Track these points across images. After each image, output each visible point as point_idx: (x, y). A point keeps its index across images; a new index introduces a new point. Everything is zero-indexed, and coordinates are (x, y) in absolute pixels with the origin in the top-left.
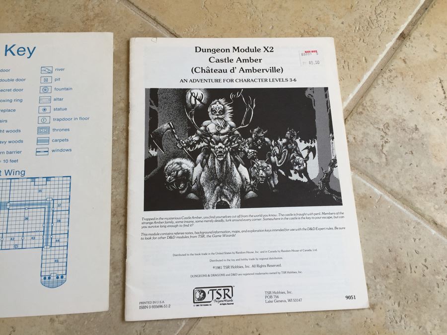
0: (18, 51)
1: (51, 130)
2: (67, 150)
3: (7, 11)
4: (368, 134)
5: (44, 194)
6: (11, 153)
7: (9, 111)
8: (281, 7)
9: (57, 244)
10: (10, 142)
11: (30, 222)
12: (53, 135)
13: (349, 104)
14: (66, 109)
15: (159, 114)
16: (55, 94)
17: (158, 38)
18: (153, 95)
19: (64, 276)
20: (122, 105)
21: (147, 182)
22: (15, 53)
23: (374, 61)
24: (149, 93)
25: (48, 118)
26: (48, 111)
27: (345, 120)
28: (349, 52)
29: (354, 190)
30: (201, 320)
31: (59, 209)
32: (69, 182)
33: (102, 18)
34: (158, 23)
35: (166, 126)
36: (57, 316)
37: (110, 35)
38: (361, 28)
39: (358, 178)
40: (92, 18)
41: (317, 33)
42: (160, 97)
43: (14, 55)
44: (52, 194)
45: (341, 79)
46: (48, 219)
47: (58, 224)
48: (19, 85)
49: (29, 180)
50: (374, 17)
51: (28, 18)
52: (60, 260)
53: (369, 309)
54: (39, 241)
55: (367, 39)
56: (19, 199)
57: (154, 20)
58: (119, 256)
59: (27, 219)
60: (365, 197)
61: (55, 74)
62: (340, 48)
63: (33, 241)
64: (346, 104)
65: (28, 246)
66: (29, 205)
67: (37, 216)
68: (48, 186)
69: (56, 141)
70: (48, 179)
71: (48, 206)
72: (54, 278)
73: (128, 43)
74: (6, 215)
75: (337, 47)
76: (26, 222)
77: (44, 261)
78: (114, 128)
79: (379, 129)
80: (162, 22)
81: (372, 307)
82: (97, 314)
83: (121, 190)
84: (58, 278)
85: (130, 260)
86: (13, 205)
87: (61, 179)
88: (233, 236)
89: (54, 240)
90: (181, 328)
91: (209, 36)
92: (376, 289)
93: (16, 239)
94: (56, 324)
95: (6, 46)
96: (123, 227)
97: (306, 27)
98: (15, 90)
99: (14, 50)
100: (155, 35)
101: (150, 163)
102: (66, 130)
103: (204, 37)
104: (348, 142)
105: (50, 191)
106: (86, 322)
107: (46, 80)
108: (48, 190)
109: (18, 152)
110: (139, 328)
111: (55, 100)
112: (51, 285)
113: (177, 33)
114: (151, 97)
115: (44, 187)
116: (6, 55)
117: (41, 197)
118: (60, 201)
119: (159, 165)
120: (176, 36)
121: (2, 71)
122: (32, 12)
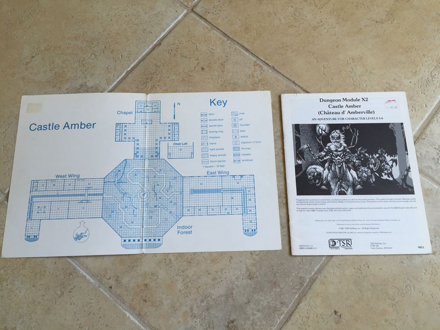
1: (240, 149)
2: (250, 160)
3: (208, 79)
4: (429, 152)
5: (240, 185)
6: (220, 161)
7: (217, 137)
8: (371, 72)
9: (250, 212)
10: (219, 155)
11: (234, 200)
12: (242, 152)
13: (416, 133)
14: (247, 137)
15: (301, 139)
16: (241, 128)
17: (298, 94)
18: (297, 127)
19: (256, 230)
20: (279, 134)
21: (297, 179)
22: (216, 104)
23: (431, 106)
24: (294, 127)
25: (238, 142)
26: (238, 137)
27: (415, 143)
28: (415, 101)
29: (422, 186)
30: (334, 257)
31: (249, 193)
32: (253, 178)
33: (263, 82)
34: (296, 84)
35: (305, 146)
36: (254, 251)
37: (268, 93)
38: (422, 85)
39: (423, 178)
40: (257, 81)
41: (395, 89)
42: (301, 129)
44: (244, 185)
45: (411, 118)
46: (244, 199)
47: (250, 202)
48: (220, 123)
49: (232, 177)
50: (430, 78)
51: (220, 83)
52: (253, 221)
53: (432, 254)
54: (240, 210)
55: (426, 93)
56: (227, 187)
57: (294, 82)
58: (285, 220)
59: (233, 198)
60: (428, 190)
61: (240, 116)
62: (410, 98)
63: (237, 211)
64: (414, 133)
65: (235, 213)
66: (233, 190)
67: (238, 197)
68: (242, 181)
69: (244, 155)
70: (241, 176)
71: (243, 191)
72: (250, 231)
73: (280, 97)
74: (221, 196)
75: (407, 97)
76: (232, 200)
77: (244, 222)
78: (275, 148)
79: (436, 149)
80: (299, 84)
81: (434, 253)
82: (276, 251)
83: (283, 183)
84: (252, 231)
85: (291, 222)
86: (224, 191)
87: (249, 176)
88: (350, 211)
89: (248, 211)
90: (323, 261)
91: (328, 92)
92: (436, 243)
93: (228, 209)
94: (254, 256)
95: (211, 100)
96: (285, 204)
97: (387, 85)
98: (218, 126)
99: (215, 102)
100: (295, 92)
101: (298, 168)
102: (248, 149)
103: (324, 92)
104: (417, 156)
105: (243, 183)
106: (270, 255)
107: (235, 120)
108: (242, 183)
109: (224, 161)
110: (299, 259)
111: (241, 131)
112: (249, 235)
113: (307, 89)
114: (296, 129)
115: (240, 181)
116: (211, 105)
117: (239, 186)
118: (249, 189)
119: (304, 169)
120: (307, 92)
121: (210, 114)
122: (222, 79)
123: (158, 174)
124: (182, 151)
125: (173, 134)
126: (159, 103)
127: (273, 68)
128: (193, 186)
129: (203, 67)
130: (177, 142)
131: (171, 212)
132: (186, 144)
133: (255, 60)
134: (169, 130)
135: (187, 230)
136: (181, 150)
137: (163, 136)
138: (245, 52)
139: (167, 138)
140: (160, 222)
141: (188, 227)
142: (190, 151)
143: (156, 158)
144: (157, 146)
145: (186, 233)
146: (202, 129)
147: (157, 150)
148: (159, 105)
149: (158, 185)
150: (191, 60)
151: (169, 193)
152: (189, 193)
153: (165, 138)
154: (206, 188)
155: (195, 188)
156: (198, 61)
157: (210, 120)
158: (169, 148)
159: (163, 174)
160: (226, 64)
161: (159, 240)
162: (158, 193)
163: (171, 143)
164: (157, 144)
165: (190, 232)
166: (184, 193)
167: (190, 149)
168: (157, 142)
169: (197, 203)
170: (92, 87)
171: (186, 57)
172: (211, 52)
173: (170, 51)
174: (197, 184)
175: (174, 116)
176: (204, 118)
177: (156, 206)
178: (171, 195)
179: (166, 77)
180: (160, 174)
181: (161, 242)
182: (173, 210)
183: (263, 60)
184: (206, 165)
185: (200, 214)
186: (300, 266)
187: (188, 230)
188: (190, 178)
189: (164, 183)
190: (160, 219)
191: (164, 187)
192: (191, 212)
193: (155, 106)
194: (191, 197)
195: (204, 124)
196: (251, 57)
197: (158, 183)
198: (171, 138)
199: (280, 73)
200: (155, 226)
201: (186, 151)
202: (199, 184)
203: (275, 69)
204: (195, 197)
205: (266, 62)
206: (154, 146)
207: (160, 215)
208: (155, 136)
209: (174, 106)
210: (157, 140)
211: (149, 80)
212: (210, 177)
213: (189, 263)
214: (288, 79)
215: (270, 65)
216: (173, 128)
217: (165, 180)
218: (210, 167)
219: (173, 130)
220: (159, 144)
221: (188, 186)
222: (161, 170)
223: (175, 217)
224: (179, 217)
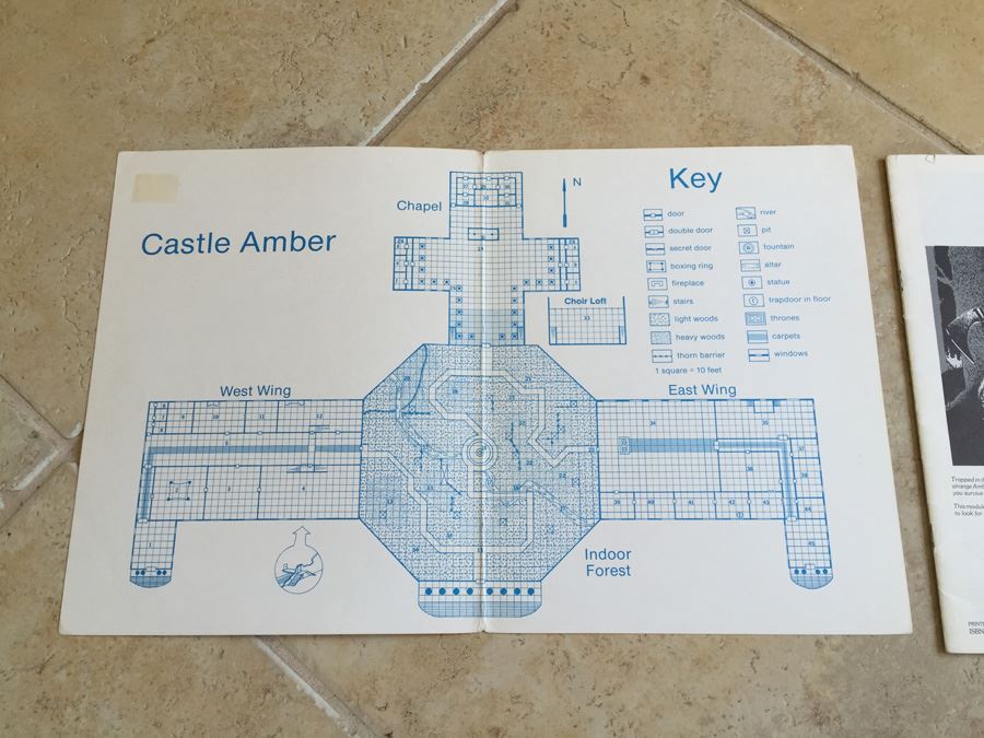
0: (693, 180)
1: (768, 318)
2: (801, 354)
3: (662, 109)
5: (772, 429)
6: (707, 356)
7: (694, 284)
9: (809, 515)
10: (703, 338)
11: (757, 475)
12: (772, 328)
14: (788, 282)
15: (955, 294)
16: (767, 256)
17: (937, 156)
18: (941, 257)
19: (829, 570)
20: (885, 275)
22: (689, 183)
24: (933, 254)
25: (760, 298)
26: (758, 285)
31: (802, 454)
32: (811, 409)
33: (828, 120)
34: (928, 128)
35: (970, 314)
36: (827, 637)
37: (846, 152)
40: (811, 119)
42: (953, 261)
43: (686, 186)
44: (786, 429)
46: (787, 471)
47: (805, 481)
48: (703, 239)
49: (744, 403)
51: (699, 121)
52: (818, 543)
54: (776, 508)
56: (733, 436)
57: (921, 122)
58: (918, 542)
59: (751, 469)
61: (762, 221)
63: (766, 508)
65: (760, 516)
66: (751, 445)
67: (767, 465)
68: (778, 416)
69: (779, 337)
70: (775, 402)
71: (782, 447)
72: (811, 572)
73: (883, 165)
74: (715, 462)
76: (750, 474)
77: (790, 543)
78: (876, 316)
80: (936, 126)
82: (894, 638)
83: (905, 425)
84: (818, 572)
85: (941, 550)
86: (724, 445)
87: (797, 403)
89: (801, 509)
93: (738, 502)
94: (827, 651)
95: (672, 170)
96: (916, 492)
98: (697, 248)
99: (686, 177)
100: (927, 150)
101: (951, 380)
102: (793, 318)
105: (781, 424)
106: (877, 650)
107: (747, 231)
108: (779, 422)
109: (719, 355)
110: (969, 664)
111: (767, 265)
112: (809, 583)
113: (966, 146)
114: (937, 262)
115: (771, 415)
116: (673, 187)
117: (768, 432)
118: (801, 442)
119: (969, 384)
120: (963, 151)
121: (671, 214)
122: (705, 111)
123: (522, 391)
124: (590, 323)
125: (563, 270)
126: (519, 181)
127: (857, 78)
128: (627, 429)
129: (647, 75)
130: (577, 296)
131: (563, 508)
132: (603, 300)
133: (802, 54)
134: (551, 259)
135: (614, 564)
136: (587, 318)
137: (533, 277)
138: (770, 32)
139: (545, 282)
140: (530, 536)
141: (616, 555)
142: (616, 324)
143: (515, 342)
144: (515, 307)
145: (614, 571)
146: (650, 258)
147: (515, 318)
148: (519, 186)
149: (522, 423)
150: (609, 52)
151: (555, 448)
152: (615, 449)
153: (539, 282)
154: (667, 436)
155: (634, 436)
156: (631, 57)
157: (672, 231)
158: (552, 312)
159: (535, 391)
160: (713, 65)
161: (531, 591)
162: (522, 449)
163: (558, 299)
164: (514, 301)
165: (625, 571)
166: (601, 449)
167: (615, 317)
168: (514, 295)
169: (643, 482)
170: (322, 130)
171: (594, 46)
172: (668, 31)
173: (547, 28)
174: (640, 423)
175: (565, 216)
176: (653, 223)
177: (517, 488)
178: (562, 456)
179: (537, 102)
180: (528, 391)
181: (538, 599)
182: (571, 500)
183: (826, 54)
184: (666, 367)
185: (651, 516)
186: (971, 687)
187: (617, 563)
188: (619, 404)
189: (542, 417)
190: (530, 529)
191: (541, 429)
192: (624, 509)
193: (508, 187)
194: (622, 462)
195: (655, 241)
196: (788, 44)
197: (523, 418)
198: (557, 282)
199: (878, 93)
200: (517, 549)
201: (603, 323)
202: (647, 423)
203: (862, 83)
204: (635, 462)
205: (836, 61)
206: (509, 307)
207: (530, 515)
208: (508, 277)
209: (564, 190)
210: (514, 289)
211: (487, 111)
212: (678, 403)
213: (625, 668)
214: (902, 110)
215: (849, 70)
216: (563, 253)
217: (542, 410)
218: (678, 371)
219: (563, 259)
220: (521, 300)
221: (614, 429)
222: (528, 379)
223: (578, 522)
224: (590, 522)
